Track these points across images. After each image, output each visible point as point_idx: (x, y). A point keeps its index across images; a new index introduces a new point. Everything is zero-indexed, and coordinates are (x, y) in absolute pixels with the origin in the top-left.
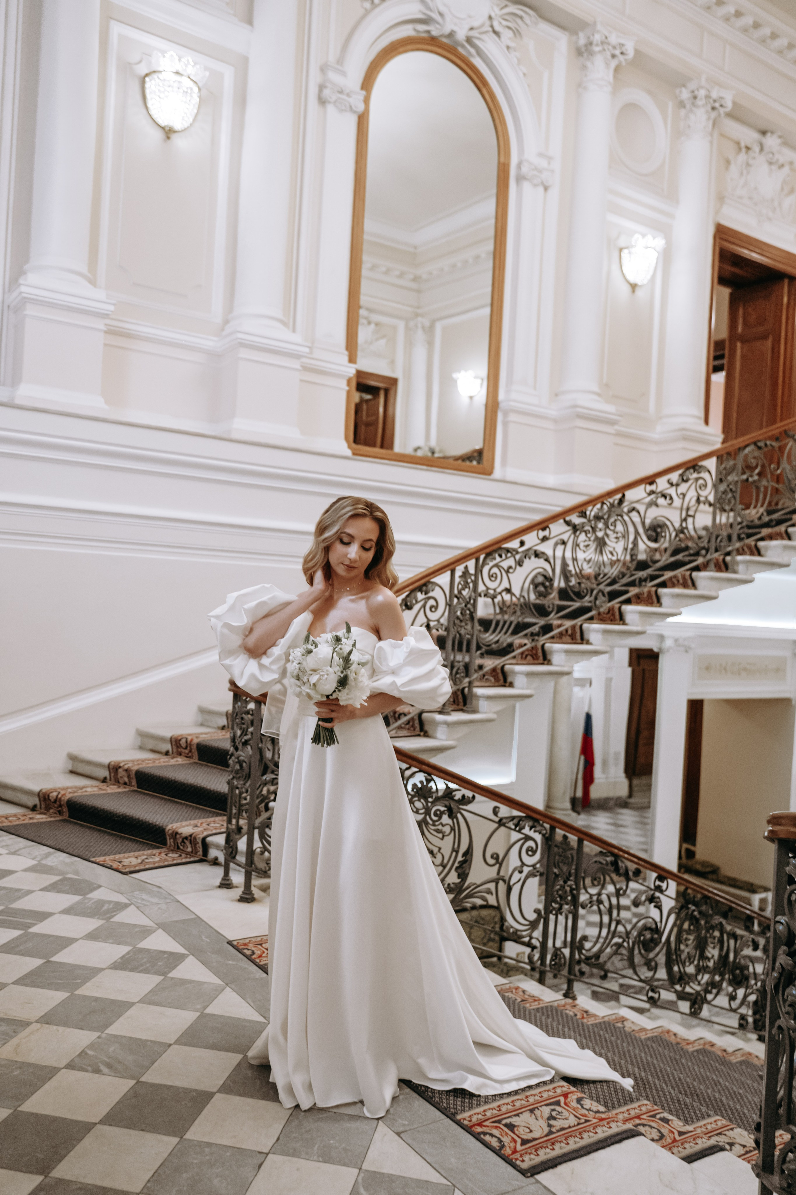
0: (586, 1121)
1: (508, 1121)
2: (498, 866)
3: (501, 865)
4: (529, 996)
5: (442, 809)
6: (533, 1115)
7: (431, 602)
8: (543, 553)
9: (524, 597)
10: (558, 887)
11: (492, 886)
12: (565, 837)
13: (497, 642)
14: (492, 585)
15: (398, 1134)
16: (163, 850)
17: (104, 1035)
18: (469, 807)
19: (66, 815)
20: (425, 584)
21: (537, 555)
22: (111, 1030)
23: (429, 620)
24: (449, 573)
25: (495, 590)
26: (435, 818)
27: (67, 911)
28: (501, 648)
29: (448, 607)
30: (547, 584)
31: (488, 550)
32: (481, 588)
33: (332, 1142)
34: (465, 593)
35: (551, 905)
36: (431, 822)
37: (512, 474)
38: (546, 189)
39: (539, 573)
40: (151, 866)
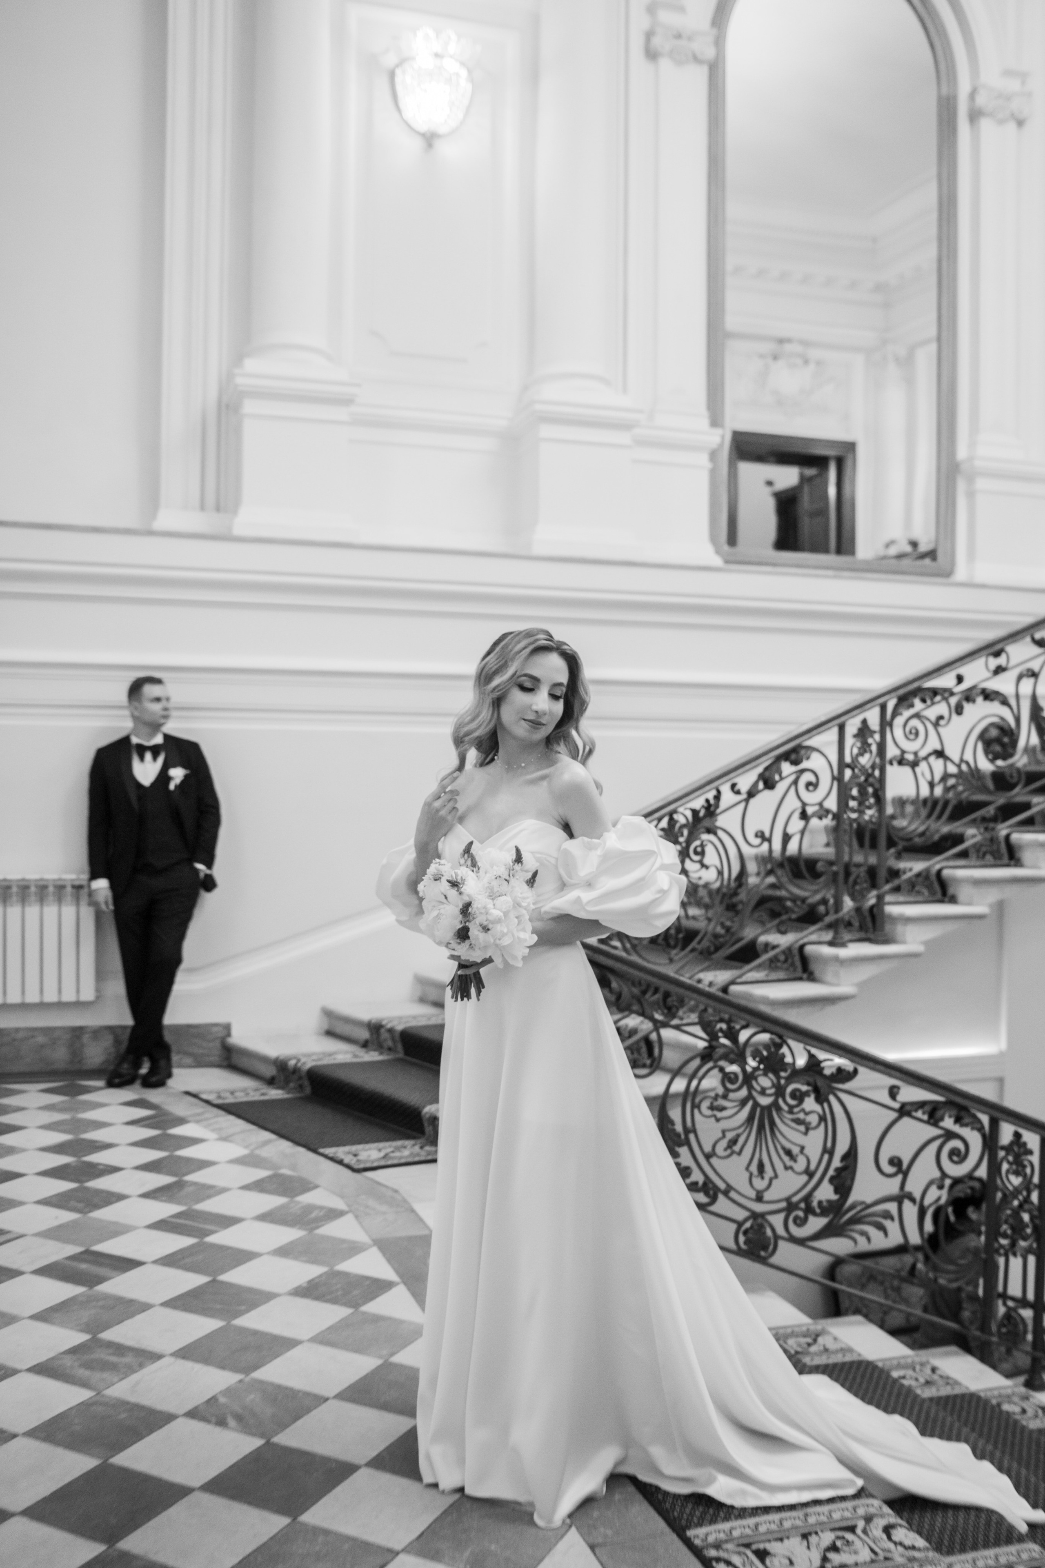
0: (886, 1559)
1: (761, 1546)
2: (900, 1177)
3: (906, 1174)
4: (941, 1377)
5: (804, 1088)
6: (805, 1543)
7: (807, 777)
8: (997, 693)
9: (967, 763)
10: (1009, 1212)
11: (892, 1207)
12: (1017, 1135)
13: (922, 834)
14: (910, 747)
15: (592, 1548)
16: (419, 1141)
17: (247, 1379)
18: (847, 1086)
19: (308, 1090)
20: (796, 750)
21: (988, 695)
22: (259, 1374)
23: (804, 805)
24: (835, 731)
25: (916, 754)
26: (792, 1102)
27: (264, 1217)
28: (930, 842)
29: (835, 784)
30: (1006, 740)
31: (901, 692)
32: (892, 751)
33: (493, 1547)
34: (865, 760)
35: (997, 1241)
36: (785, 1108)
37: (984, 572)
38: (1020, 123)
39: (992, 725)
40: (395, 1162)
